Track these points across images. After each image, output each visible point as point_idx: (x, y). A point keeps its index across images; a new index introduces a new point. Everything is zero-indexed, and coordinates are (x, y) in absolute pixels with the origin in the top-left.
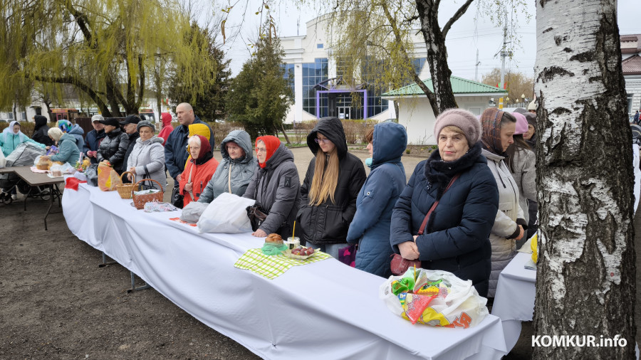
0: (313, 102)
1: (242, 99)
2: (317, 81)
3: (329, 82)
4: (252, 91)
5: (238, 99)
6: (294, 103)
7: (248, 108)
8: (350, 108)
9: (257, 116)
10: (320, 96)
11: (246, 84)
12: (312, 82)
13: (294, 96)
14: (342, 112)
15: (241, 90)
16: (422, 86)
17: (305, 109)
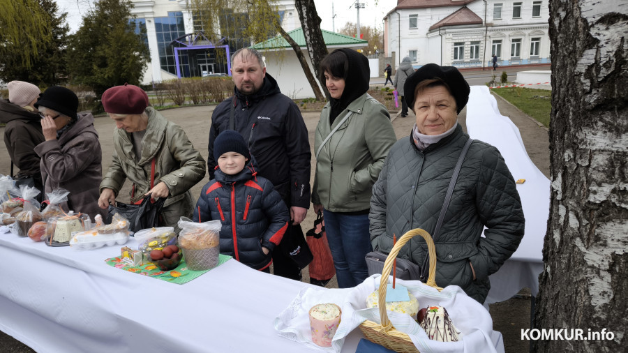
0: (171, 60)
1: (86, 58)
2: (173, 38)
3: (187, 38)
4: (98, 48)
5: (81, 58)
6: (150, 61)
7: (95, 67)
8: (212, 65)
9: (108, 77)
10: (179, 54)
11: (87, 41)
12: (167, 38)
13: (149, 53)
14: (205, 69)
15: (84, 47)
16: (288, 38)
17: (164, 68)
